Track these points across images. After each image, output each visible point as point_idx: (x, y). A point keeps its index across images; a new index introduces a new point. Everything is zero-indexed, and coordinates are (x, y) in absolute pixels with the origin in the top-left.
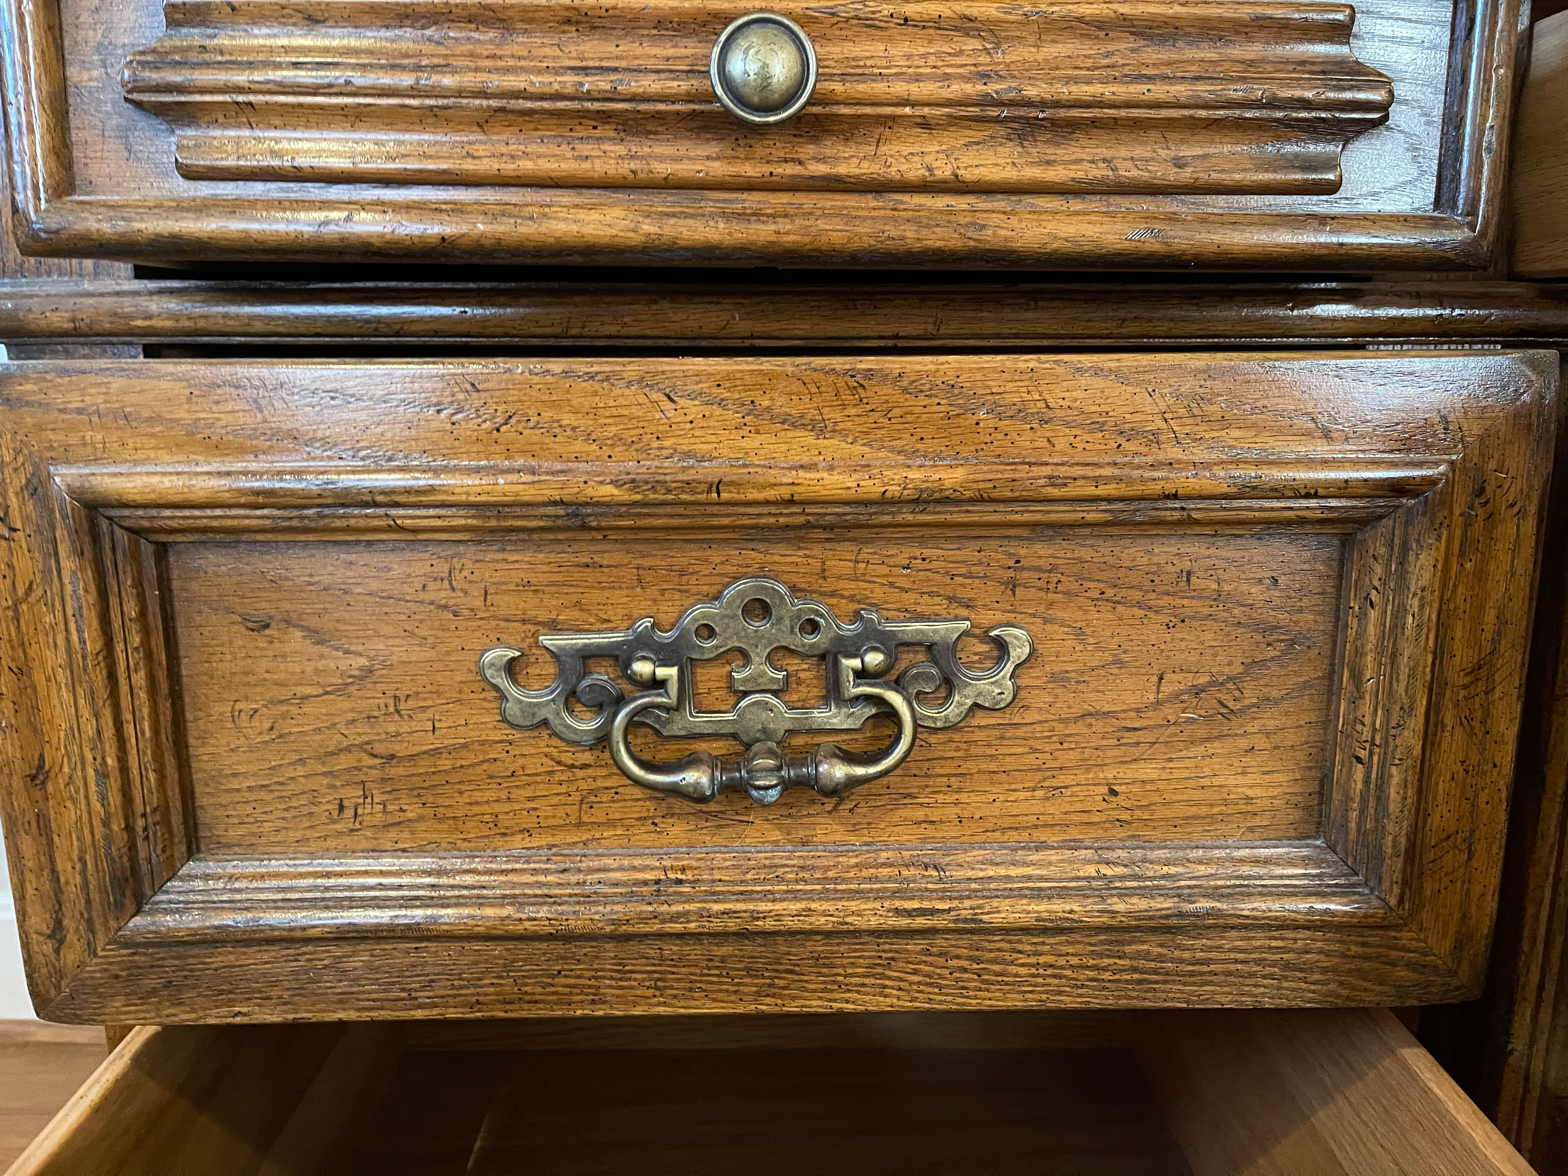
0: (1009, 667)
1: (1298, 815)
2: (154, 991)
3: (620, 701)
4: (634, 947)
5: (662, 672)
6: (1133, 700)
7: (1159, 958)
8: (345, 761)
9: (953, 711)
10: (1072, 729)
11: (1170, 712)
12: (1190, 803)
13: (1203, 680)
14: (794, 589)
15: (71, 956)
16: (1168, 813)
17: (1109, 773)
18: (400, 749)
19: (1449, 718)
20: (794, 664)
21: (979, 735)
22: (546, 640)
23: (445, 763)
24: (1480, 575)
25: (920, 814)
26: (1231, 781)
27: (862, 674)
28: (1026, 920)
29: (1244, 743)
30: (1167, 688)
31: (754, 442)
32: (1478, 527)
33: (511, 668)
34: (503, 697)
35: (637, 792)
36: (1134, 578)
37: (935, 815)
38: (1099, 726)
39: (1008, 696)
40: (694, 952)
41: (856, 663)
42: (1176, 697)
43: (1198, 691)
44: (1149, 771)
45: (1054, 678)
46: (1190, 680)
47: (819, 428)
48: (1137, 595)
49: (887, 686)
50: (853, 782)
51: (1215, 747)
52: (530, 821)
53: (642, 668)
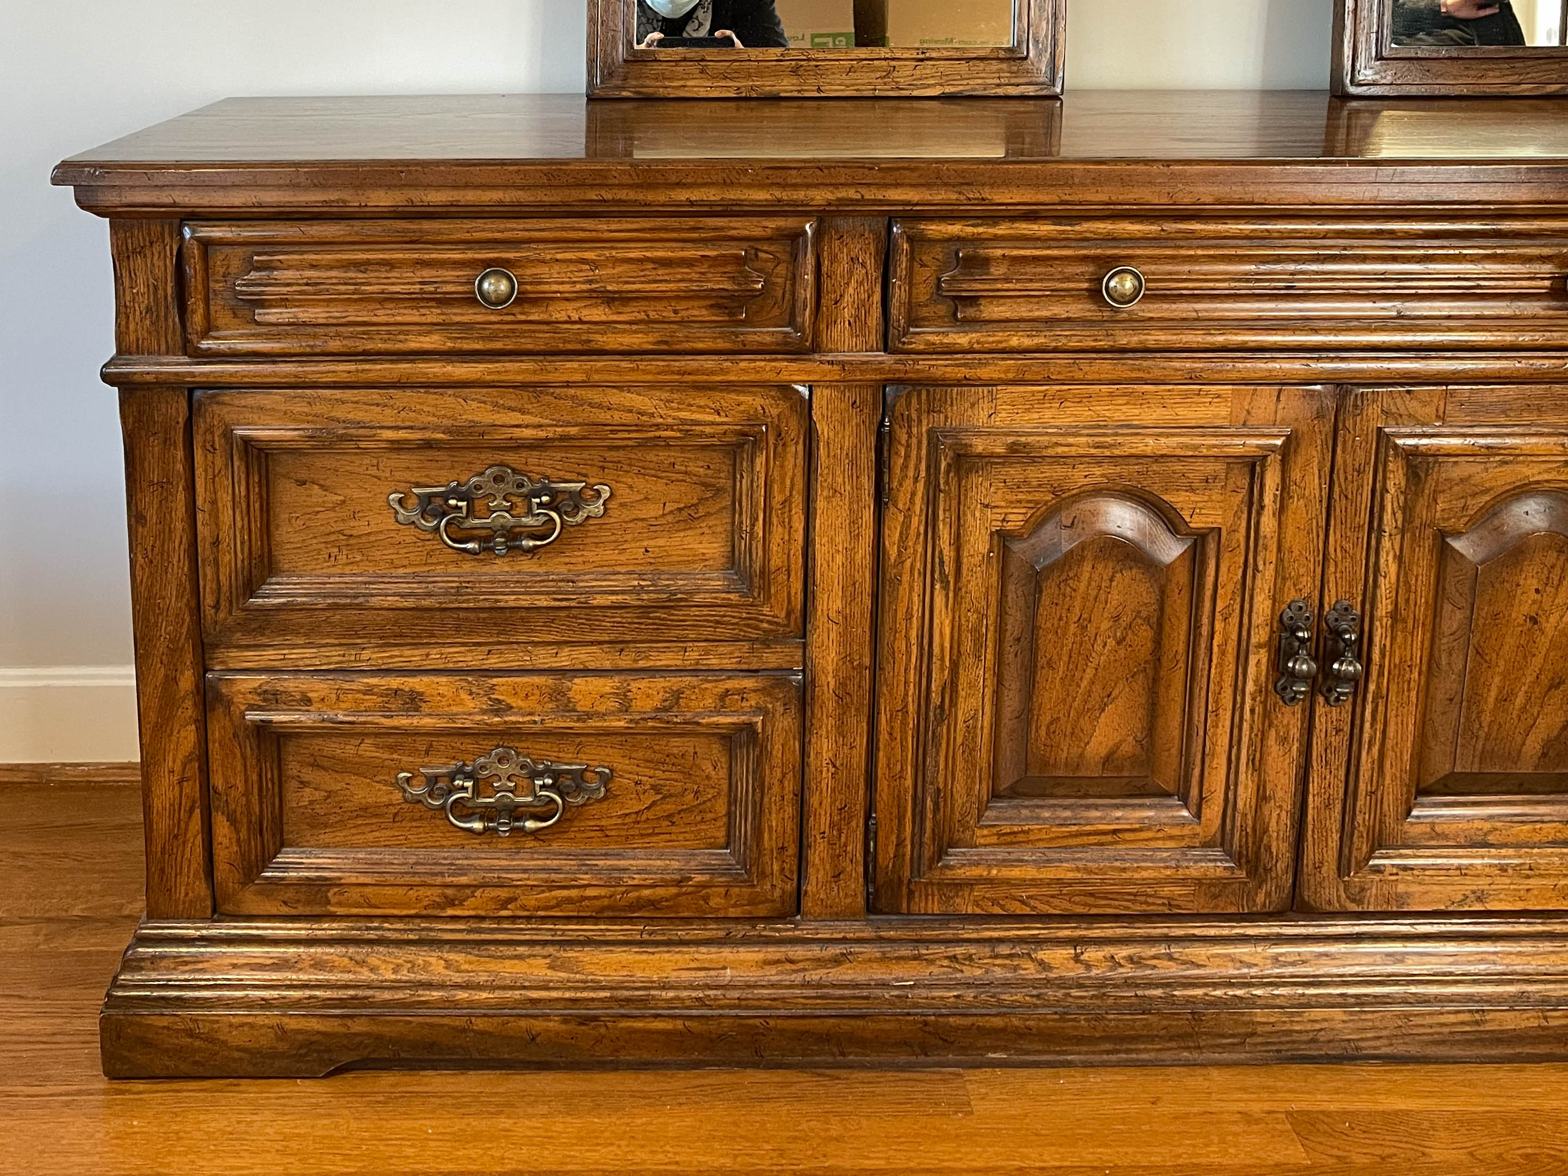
0: (601, 501)
1: (724, 560)
2: (254, 630)
3: (444, 514)
4: (448, 613)
5: (460, 504)
6: (653, 514)
7: (663, 619)
8: (332, 538)
9: (579, 518)
10: (629, 525)
11: (670, 518)
12: (679, 555)
13: (682, 505)
14: (513, 470)
15: (222, 615)
16: (670, 559)
17: (645, 543)
18: (354, 532)
19: (775, 520)
20: (514, 499)
21: (592, 528)
22: (415, 490)
23: (372, 538)
24: (782, 466)
25: (567, 560)
26: (696, 546)
27: (540, 505)
28: (608, 603)
29: (701, 531)
30: (668, 509)
31: (497, 416)
32: (780, 448)
33: (400, 501)
34: (397, 512)
35: (450, 551)
36: (652, 465)
37: (573, 560)
38: (640, 524)
39: (602, 512)
40: (472, 616)
41: (538, 500)
42: (671, 512)
43: (680, 510)
44: (661, 542)
45: (621, 505)
46: (676, 506)
47: (523, 411)
48: (653, 472)
49: (552, 510)
50: (536, 547)
51: (689, 532)
52: (406, 562)
53: (452, 502)
